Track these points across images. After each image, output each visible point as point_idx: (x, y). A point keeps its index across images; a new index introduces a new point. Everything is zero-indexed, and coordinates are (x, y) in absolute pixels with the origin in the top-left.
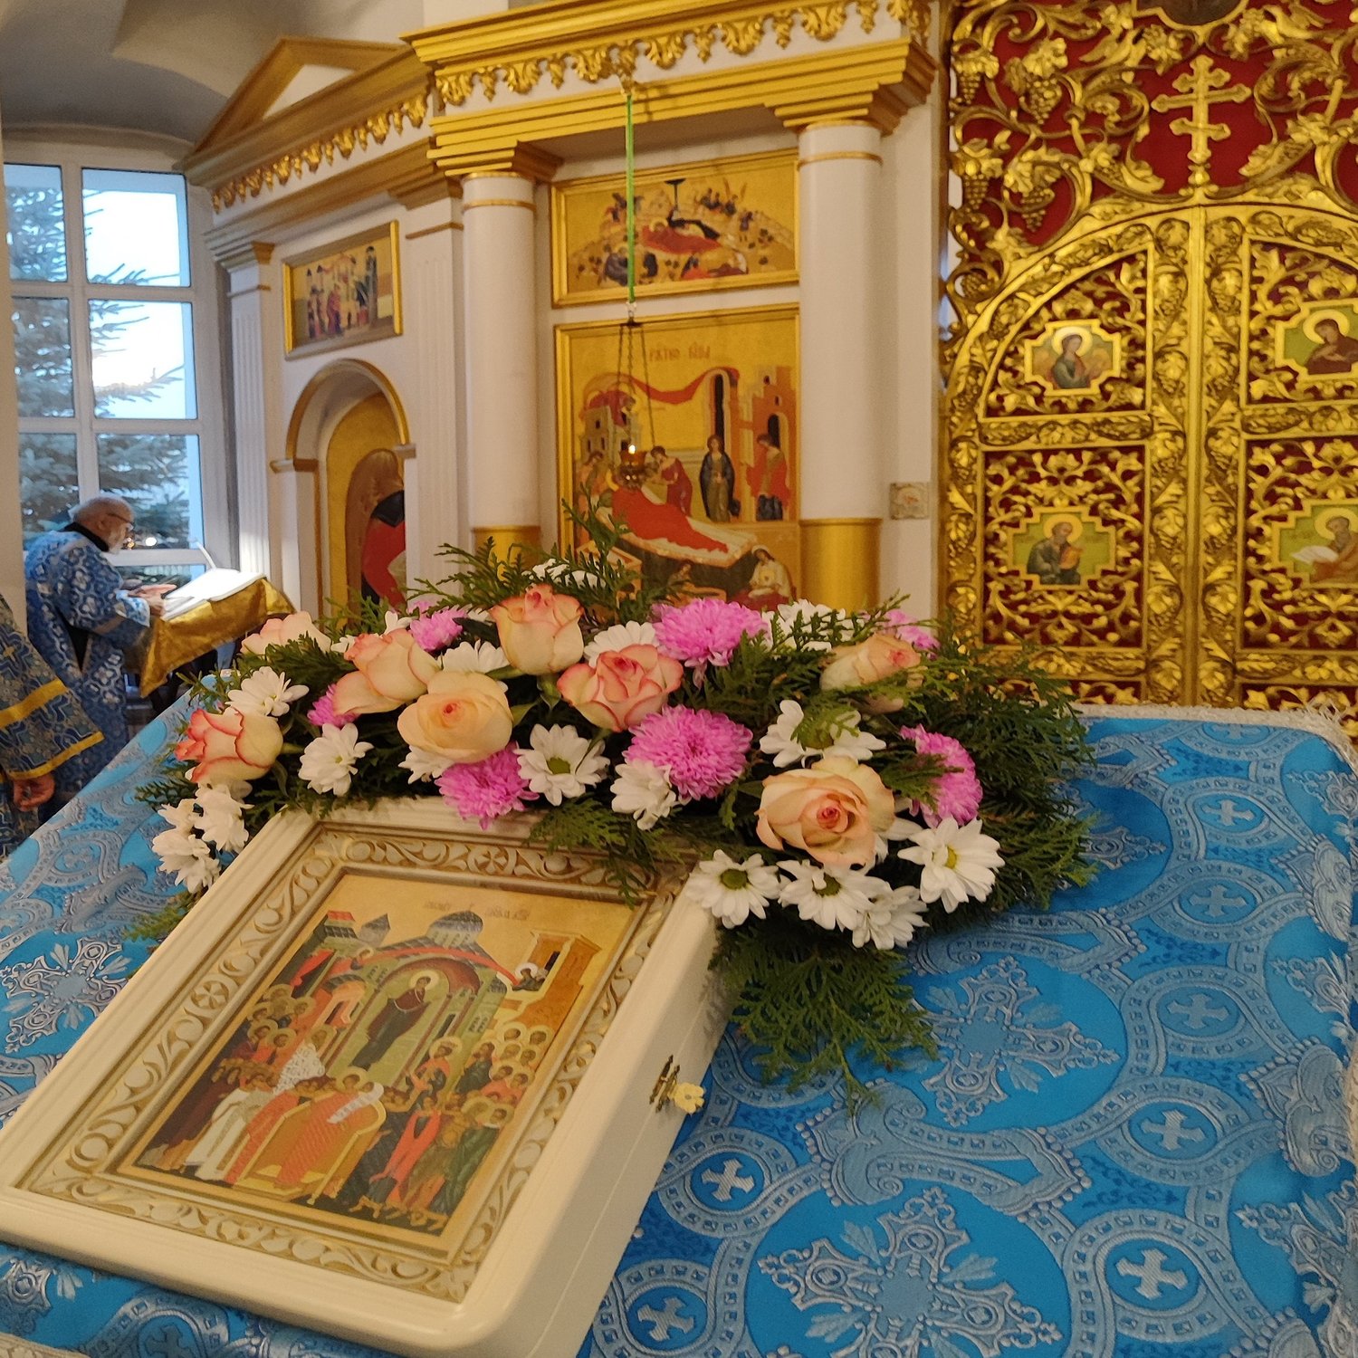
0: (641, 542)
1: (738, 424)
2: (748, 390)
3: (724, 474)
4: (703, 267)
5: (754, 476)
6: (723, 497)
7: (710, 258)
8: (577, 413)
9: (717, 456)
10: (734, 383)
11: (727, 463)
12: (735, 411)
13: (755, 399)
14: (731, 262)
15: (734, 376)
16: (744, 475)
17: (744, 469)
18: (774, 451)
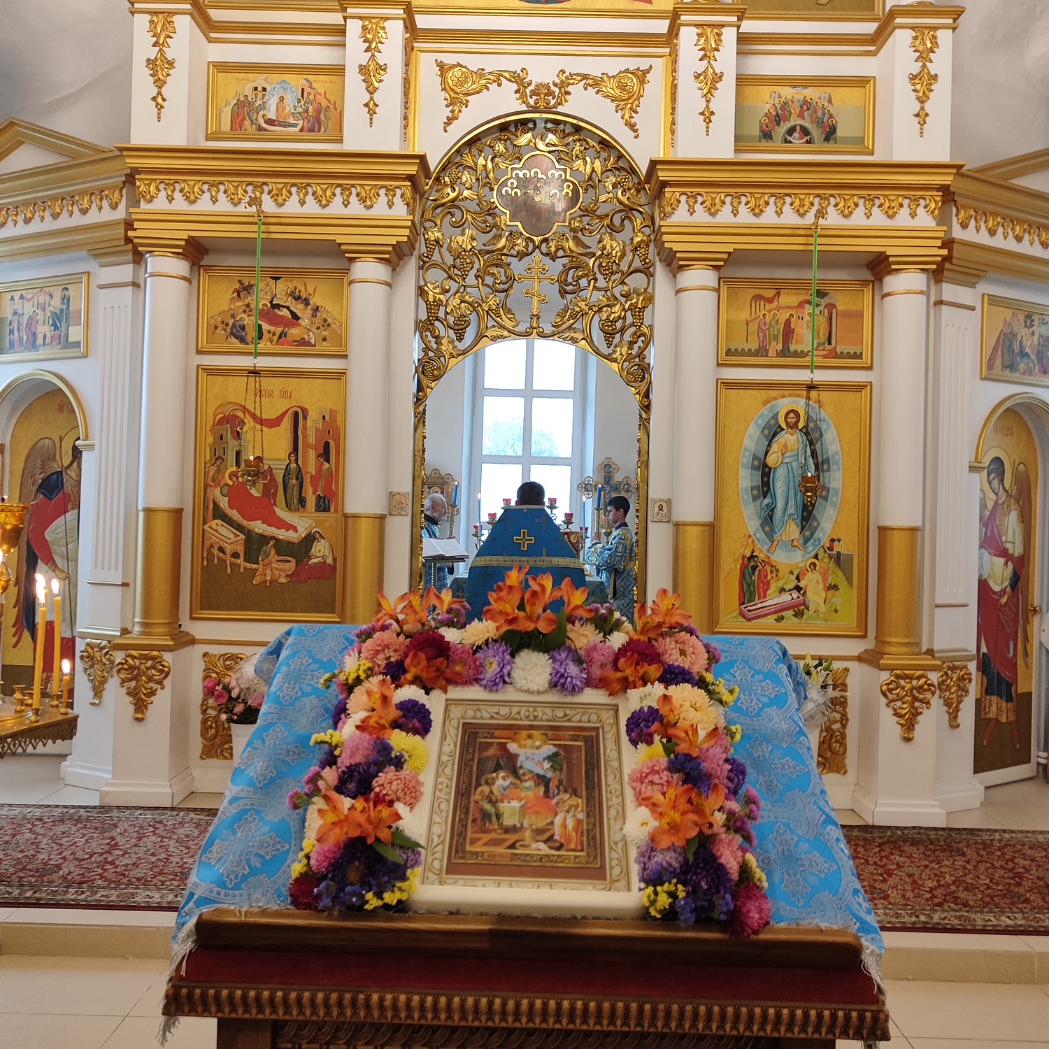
0: (245, 523)
1: (306, 445)
2: (312, 423)
3: (297, 479)
4: (290, 338)
5: (315, 480)
6: (296, 493)
7: (294, 332)
8: (208, 428)
9: (293, 466)
10: (305, 418)
11: (299, 470)
12: (305, 436)
13: (316, 429)
14: (306, 336)
15: (305, 412)
16: (309, 480)
17: (309, 475)
18: (326, 465)
